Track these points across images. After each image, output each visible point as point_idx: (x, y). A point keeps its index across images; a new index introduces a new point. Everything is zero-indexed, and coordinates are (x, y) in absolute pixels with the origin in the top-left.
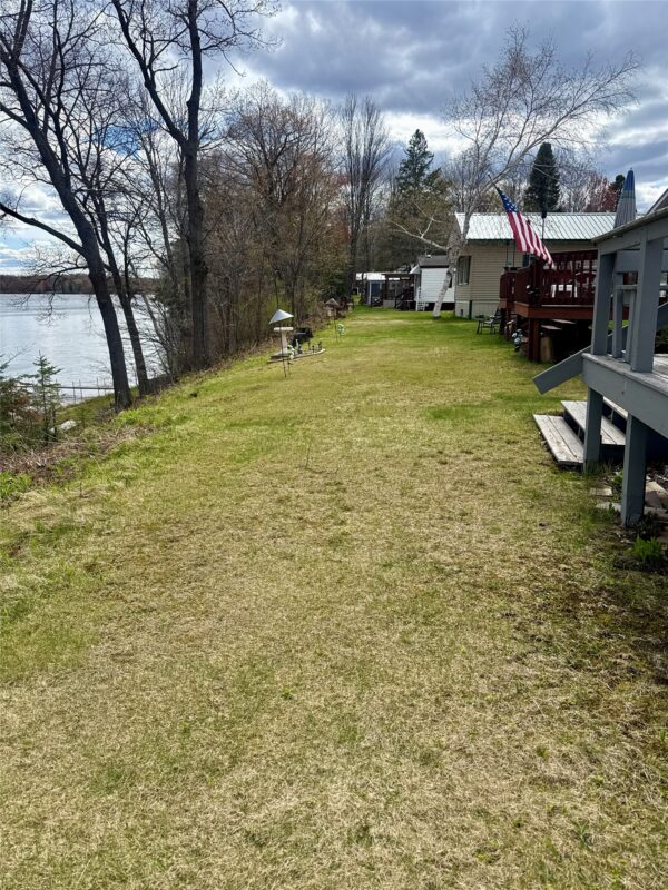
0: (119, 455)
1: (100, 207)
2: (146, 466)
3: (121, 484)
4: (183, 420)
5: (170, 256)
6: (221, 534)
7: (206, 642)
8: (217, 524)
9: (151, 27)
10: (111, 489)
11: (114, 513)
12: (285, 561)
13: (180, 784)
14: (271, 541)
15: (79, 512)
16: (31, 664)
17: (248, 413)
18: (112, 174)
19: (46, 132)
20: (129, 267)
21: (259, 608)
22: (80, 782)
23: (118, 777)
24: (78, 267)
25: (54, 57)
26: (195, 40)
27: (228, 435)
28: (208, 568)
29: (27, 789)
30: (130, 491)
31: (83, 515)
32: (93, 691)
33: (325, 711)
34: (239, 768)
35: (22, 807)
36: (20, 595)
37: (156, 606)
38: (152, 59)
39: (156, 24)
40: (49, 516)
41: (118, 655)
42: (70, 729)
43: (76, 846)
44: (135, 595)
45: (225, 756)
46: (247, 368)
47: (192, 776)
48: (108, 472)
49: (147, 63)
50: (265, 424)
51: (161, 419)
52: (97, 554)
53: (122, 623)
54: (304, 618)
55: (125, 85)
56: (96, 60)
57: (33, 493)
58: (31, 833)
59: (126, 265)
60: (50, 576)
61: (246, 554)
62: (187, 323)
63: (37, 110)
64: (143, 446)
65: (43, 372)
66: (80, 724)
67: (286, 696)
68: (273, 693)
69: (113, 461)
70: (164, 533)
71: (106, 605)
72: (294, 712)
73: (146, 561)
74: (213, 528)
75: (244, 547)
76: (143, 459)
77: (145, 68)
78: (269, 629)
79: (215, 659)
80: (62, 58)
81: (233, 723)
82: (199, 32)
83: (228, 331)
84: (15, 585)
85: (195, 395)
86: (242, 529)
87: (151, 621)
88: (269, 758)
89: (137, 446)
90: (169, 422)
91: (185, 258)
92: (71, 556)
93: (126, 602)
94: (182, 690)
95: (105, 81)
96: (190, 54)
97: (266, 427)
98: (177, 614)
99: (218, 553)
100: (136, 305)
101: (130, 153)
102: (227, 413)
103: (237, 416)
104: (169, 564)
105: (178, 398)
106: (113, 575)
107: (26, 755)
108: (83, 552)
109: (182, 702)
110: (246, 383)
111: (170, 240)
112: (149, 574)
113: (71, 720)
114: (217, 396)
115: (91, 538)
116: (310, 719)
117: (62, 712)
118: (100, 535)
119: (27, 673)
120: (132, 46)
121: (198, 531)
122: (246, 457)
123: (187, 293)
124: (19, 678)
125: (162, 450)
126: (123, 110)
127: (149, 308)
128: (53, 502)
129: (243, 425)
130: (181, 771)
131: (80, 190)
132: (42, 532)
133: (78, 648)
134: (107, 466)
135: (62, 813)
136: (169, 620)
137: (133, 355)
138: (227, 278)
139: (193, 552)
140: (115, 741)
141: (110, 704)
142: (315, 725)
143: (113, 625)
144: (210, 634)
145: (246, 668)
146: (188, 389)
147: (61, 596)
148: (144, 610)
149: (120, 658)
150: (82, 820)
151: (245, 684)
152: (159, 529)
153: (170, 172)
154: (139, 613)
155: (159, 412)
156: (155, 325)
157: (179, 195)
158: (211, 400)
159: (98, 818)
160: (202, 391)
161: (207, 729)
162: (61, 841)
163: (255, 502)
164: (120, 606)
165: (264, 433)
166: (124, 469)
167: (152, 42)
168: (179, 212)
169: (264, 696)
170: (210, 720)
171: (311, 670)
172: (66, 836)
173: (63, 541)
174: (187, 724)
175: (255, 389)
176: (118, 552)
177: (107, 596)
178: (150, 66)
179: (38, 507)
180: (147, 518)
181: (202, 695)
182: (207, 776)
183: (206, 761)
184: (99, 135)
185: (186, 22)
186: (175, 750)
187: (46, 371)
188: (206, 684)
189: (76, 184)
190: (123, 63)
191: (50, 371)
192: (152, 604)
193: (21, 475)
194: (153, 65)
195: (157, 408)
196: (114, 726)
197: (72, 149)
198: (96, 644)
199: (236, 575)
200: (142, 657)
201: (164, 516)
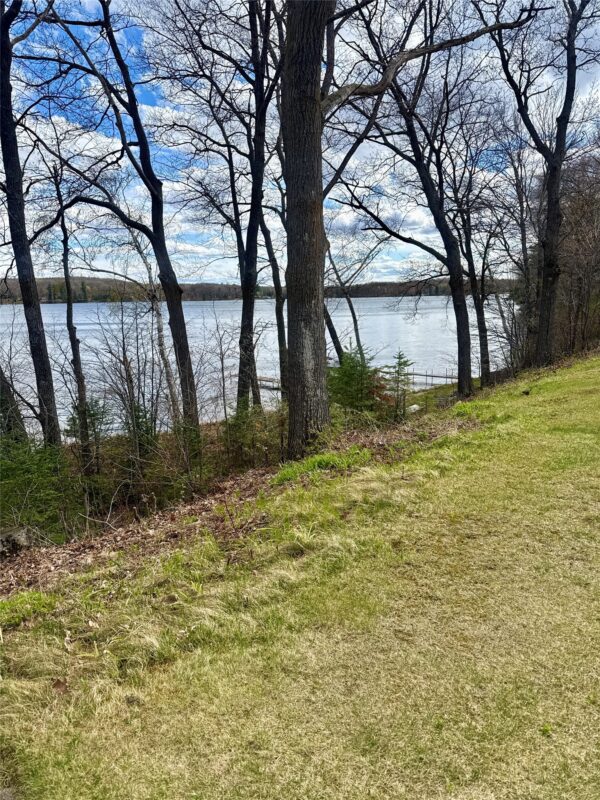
0: (441, 446)
1: (466, 222)
2: (462, 459)
3: (436, 473)
4: (507, 418)
5: (526, 260)
6: (516, 541)
7: (478, 646)
8: (516, 531)
9: (529, 58)
10: (427, 476)
11: (424, 498)
12: (578, 587)
13: (422, 776)
14: (567, 562)
15: (397, 492)
16: (334, 616)
17: (576, 417)
18: (480, 192)
19: (428, 165)
20: (487, 272)
21: (537, 629)
22: (344, 734)
23: (373, 744)
24: (442, 275)
25: (442, 103)
26: (572, 59)
27: (547, 439)
28: (497, 573)
29: (308, 722)
30: (443, 481)
31: (400, 495)
32: (373, 657)
33: (584, 766)
34: (479, 786)
35: (300, 735)
36: (339, 554)
37: (441, 596)
38: (527, 86)
39: (534, 54)
40: (374, 491)
41: (400, 631)
42: (349, 684)
43: (328, 790)
44: (426, 580)
45: (468, 768)
46: (588, 369)
47: (434, 773)
48: (429, 459)
49: (522, 90)
50: (592, 432)
51: (487, 415)
52: (404, 533)
53: (410, 603)
54: (585, 656)
55: (501, 113)
56: (478, 97)
57: (367, 469)
58: (300, 760)
59: (484, 271)
60: (364, 544)
61: (537, 569)
62: (534, 322)
63: (424, 149)
64: (465, 439)
65: (400, 364)
66: (358, 682)
67: (544, 733)
68: (532, 724)
69: (435, 451)
70: (464, 527)
71: (401, 582)
72: (549, 752)
73: (441, 550)
74: (510, 533)
75: (538, 561)
76: (460, 453)
77: (520, 95)
78: (543, 655)
79: (482, 667)
80: (448, 103)
81: (483, 737)
82: (577, 51)
83: (575, 330)
84: (337, 545)
85: (527, 393)
86: (540, 541)
87: (434, 609)
88: (510, 790)
89: (458, 440)
90: (494, 418)
91: (540, 261)
92: (383, 529)
93: (417, 584)
94: (445, 685)
95: (483, 114)
96: (565, 73)
97: (593, 436)
98: (457, 610)
99: (509, 561)
100: (488, 305)
101: (499, 171)
102: (553, 415)
103: (564, 420)
104: (462, 560)
105: (510, 394)
106: (412, 556)
107: (313, 693)
108: (394, 529)
109: (442, 697)
110: (583, 384)
111: (528, 245)
112: (442, 564)
113: (351, 676)
114: (548, 396)
115: (402, 518)
116: (565, 767)
117: (346, 667)
118: (410, 516)
119: (329, 623)
120: (510, 79)
121: (496, 534)
122: (563, 465)
123: (538, 294)
124: (323, 625)
125: (479, 446)
126: (497, 135)
127: (500, 308)
128: (380, 479)
129: (567, 431)
130: (425, 763)
131: (451, 210)
132: (367, 503)
133: (370, 614)
134: (429, 454)
135: (325, 754)
136: (449, 614)
137: (479, 350)
138: (580, 279)
139: (486, 553)
140: (380, 710)
141: (383, 674)
142: (569, 776)
143: (402, 603)
144: (483, 639)
145: (510, 686)
146: (523, 385)
147: (367, 563)
148: (431, 597)
149: (401, 635)
150: (338, 768)
151: (506, 703)
152: (460, 523)
153: (535, 184)
154: (426, 598)
155: (488, 407)
156: (504, 323)
157: (541, 204)
158: (541, 399)
159: (350, 772)
160: (534, 390)
161: (458, 733)
162: (319, 779)
163: (559, 516)
164: (411, 587)
165: (587, 441)
166: (442, 460)
167: (529, 72)
168: (538, 220)
169: (523, 723)
170: (463, 725)
171: (579, 716)
172: (323, 776)
173: (381, 514)
174: (441, 721)
175: (590, 392)
176: (421, 536)
177: (403, 574)
178: (525, 93)
179: (368, 481)
180: (452, 509)
181: (462, 697)
182: (447, 779)
183: (450, 764)
184: (473, 160)
185: (564, 45)
186: (425, 740)
187: (402, 363)
188: (468, 688)
189: (449, 205)
190: (502, 94)
191: (405, 364)
192: (439, 594)
193: (366, 450)
194: (528, 91)
195: (487, 403)
196: (381, 696)
197: (449, 175)
198: (385, 615)
199: (522, 588)
200: (419, 640)
201: (468, 510)
